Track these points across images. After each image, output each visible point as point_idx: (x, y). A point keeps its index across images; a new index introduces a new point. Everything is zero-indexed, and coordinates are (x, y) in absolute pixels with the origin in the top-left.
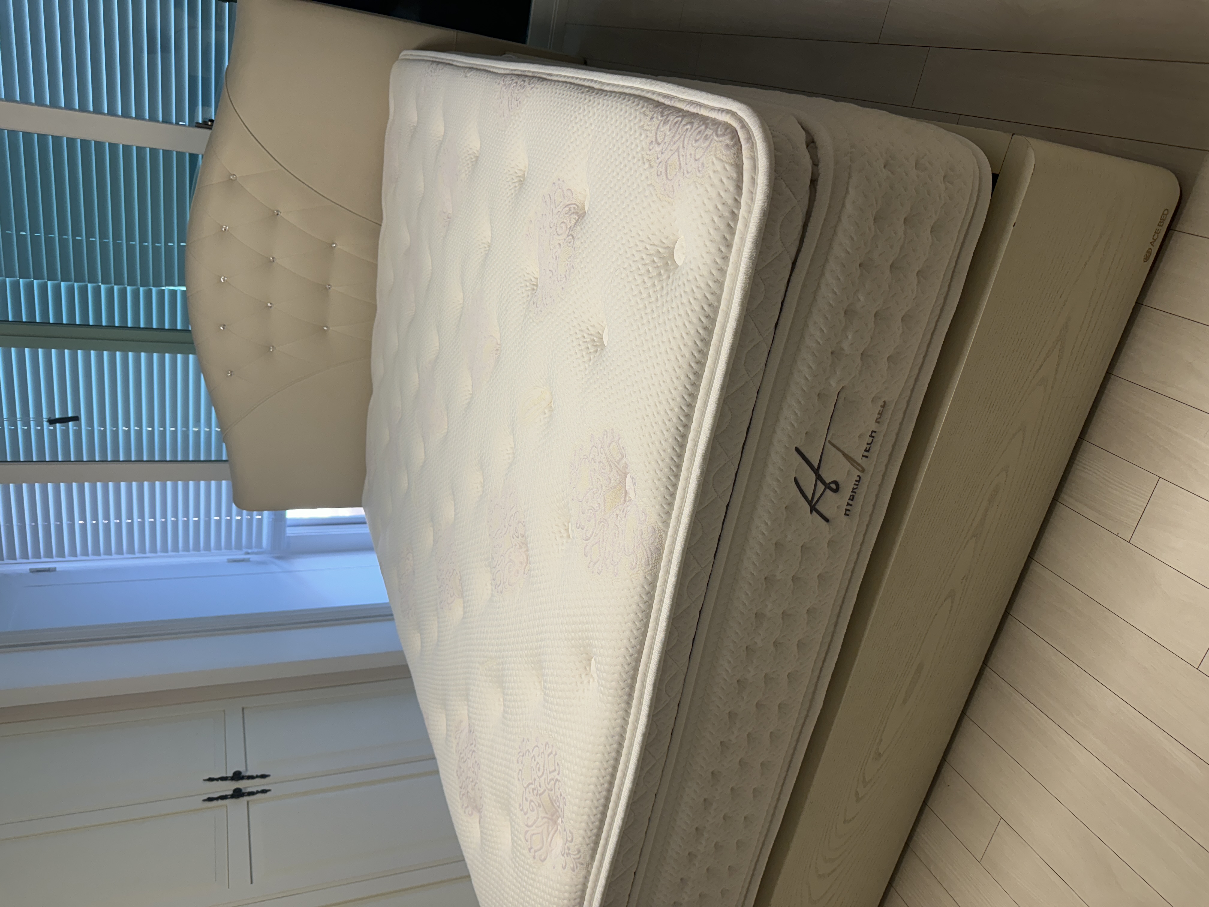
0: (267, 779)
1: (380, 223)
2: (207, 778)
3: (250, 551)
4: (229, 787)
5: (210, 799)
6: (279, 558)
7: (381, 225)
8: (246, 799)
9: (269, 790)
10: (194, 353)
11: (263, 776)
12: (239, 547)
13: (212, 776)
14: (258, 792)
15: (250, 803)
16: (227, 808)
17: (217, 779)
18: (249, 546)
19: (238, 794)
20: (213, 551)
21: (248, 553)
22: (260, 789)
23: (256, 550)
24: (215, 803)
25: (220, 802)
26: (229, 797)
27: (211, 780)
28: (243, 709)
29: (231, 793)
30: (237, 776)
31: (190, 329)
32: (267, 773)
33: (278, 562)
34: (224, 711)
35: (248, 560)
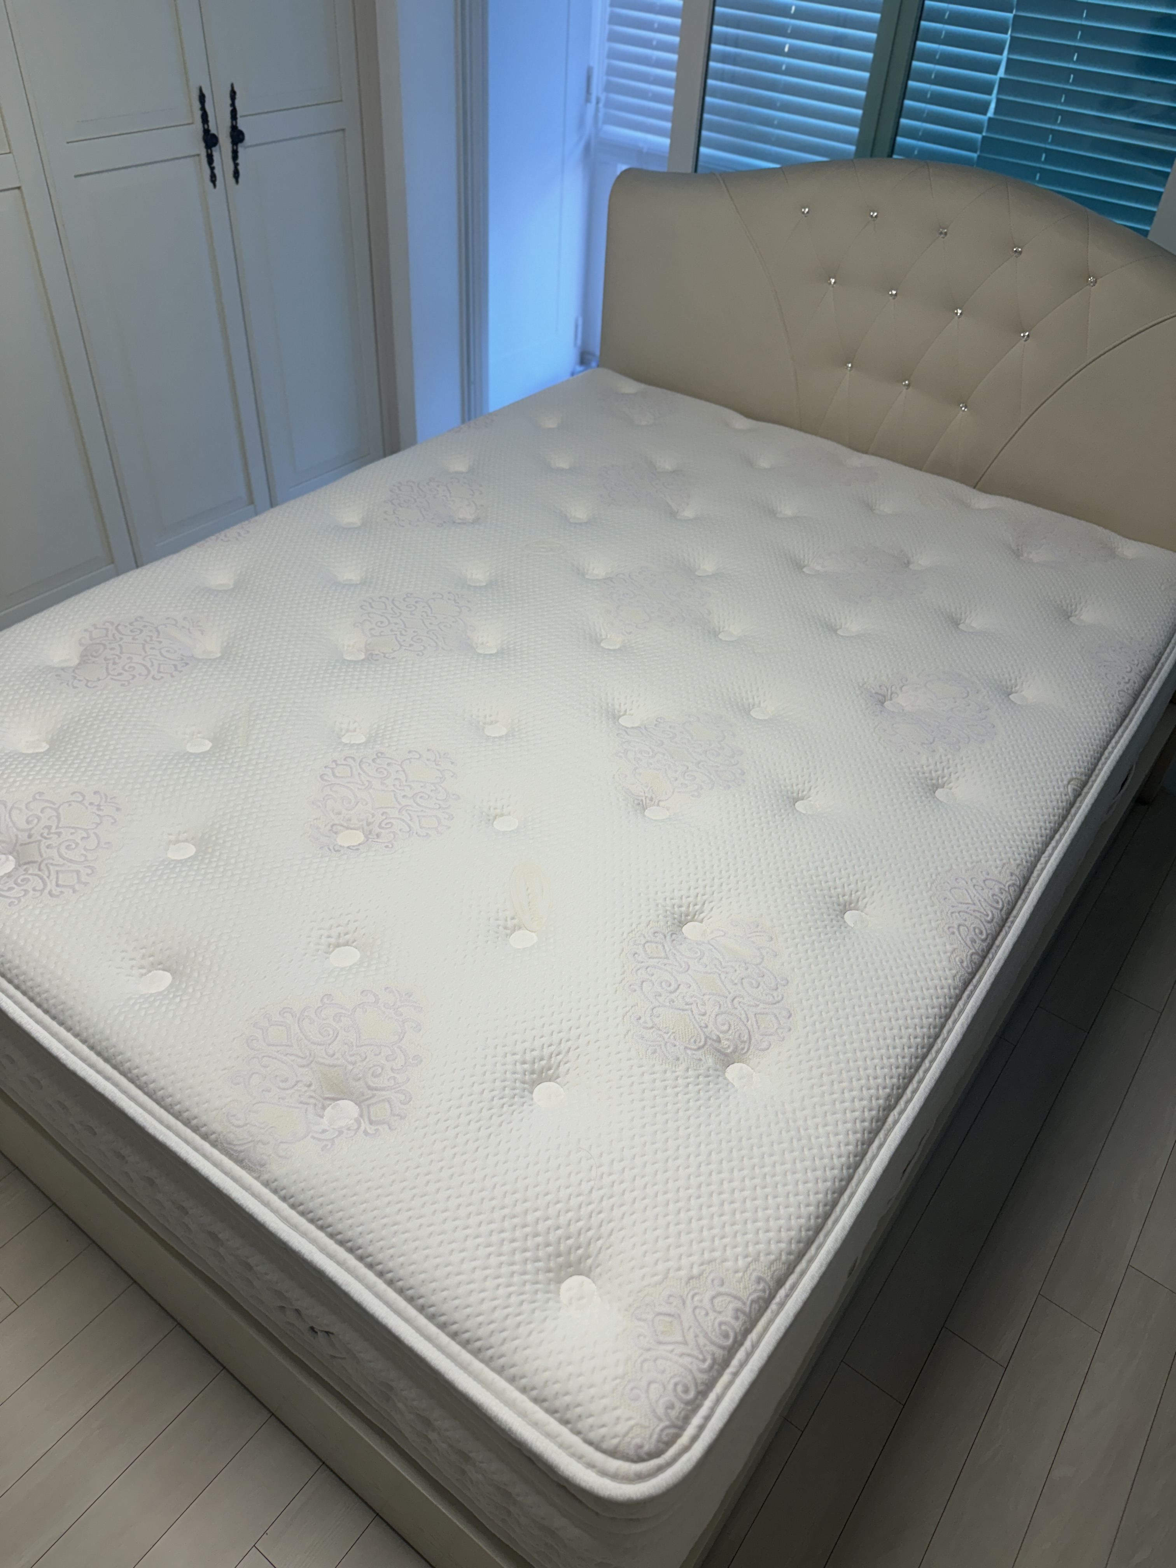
0: (233, 180)
1: (977, 487)
2: (236, 89)
3: (601, 105)
4: (221, 127)
5: (202, 98)
6: (587, 148)
7: (974, 488)
8: (203, 152)
9: (215, 186)
10: (858, 154)
11: (236, 174)
12: (610, 88)
13: (238, 96)
14: (212, 169)
15: (197, 158)
16: (189, 124)
17: (233, 105)
18: (609, 104)
19: (210, 140)
20: (608, 45)
21: (598, 102)
22: (217, 171)
23: (601, 115)
24: (197, 105)
25: (198, 114)
26: (206, 126)
27: (233, 95)
28: (343, 130)
29: (213, 130)
30: (237, 136)
31: (895, 156)
32: (240, 179)
33: (582, 144)
34: (341, 101)
35: (588, 100)
